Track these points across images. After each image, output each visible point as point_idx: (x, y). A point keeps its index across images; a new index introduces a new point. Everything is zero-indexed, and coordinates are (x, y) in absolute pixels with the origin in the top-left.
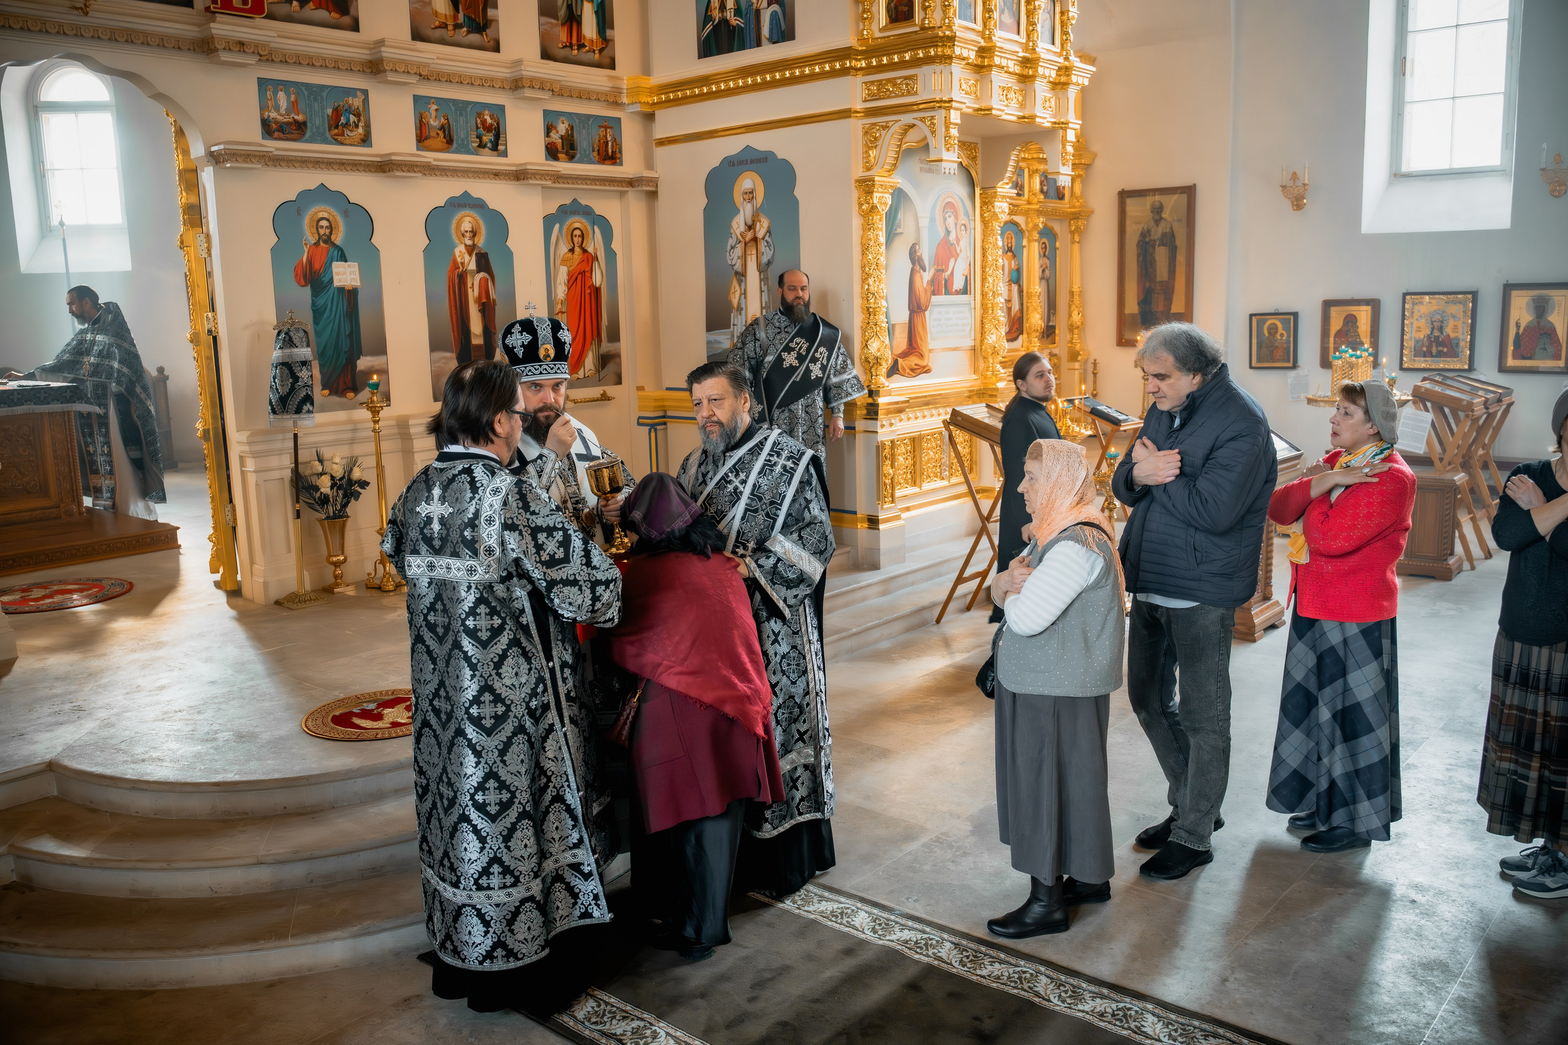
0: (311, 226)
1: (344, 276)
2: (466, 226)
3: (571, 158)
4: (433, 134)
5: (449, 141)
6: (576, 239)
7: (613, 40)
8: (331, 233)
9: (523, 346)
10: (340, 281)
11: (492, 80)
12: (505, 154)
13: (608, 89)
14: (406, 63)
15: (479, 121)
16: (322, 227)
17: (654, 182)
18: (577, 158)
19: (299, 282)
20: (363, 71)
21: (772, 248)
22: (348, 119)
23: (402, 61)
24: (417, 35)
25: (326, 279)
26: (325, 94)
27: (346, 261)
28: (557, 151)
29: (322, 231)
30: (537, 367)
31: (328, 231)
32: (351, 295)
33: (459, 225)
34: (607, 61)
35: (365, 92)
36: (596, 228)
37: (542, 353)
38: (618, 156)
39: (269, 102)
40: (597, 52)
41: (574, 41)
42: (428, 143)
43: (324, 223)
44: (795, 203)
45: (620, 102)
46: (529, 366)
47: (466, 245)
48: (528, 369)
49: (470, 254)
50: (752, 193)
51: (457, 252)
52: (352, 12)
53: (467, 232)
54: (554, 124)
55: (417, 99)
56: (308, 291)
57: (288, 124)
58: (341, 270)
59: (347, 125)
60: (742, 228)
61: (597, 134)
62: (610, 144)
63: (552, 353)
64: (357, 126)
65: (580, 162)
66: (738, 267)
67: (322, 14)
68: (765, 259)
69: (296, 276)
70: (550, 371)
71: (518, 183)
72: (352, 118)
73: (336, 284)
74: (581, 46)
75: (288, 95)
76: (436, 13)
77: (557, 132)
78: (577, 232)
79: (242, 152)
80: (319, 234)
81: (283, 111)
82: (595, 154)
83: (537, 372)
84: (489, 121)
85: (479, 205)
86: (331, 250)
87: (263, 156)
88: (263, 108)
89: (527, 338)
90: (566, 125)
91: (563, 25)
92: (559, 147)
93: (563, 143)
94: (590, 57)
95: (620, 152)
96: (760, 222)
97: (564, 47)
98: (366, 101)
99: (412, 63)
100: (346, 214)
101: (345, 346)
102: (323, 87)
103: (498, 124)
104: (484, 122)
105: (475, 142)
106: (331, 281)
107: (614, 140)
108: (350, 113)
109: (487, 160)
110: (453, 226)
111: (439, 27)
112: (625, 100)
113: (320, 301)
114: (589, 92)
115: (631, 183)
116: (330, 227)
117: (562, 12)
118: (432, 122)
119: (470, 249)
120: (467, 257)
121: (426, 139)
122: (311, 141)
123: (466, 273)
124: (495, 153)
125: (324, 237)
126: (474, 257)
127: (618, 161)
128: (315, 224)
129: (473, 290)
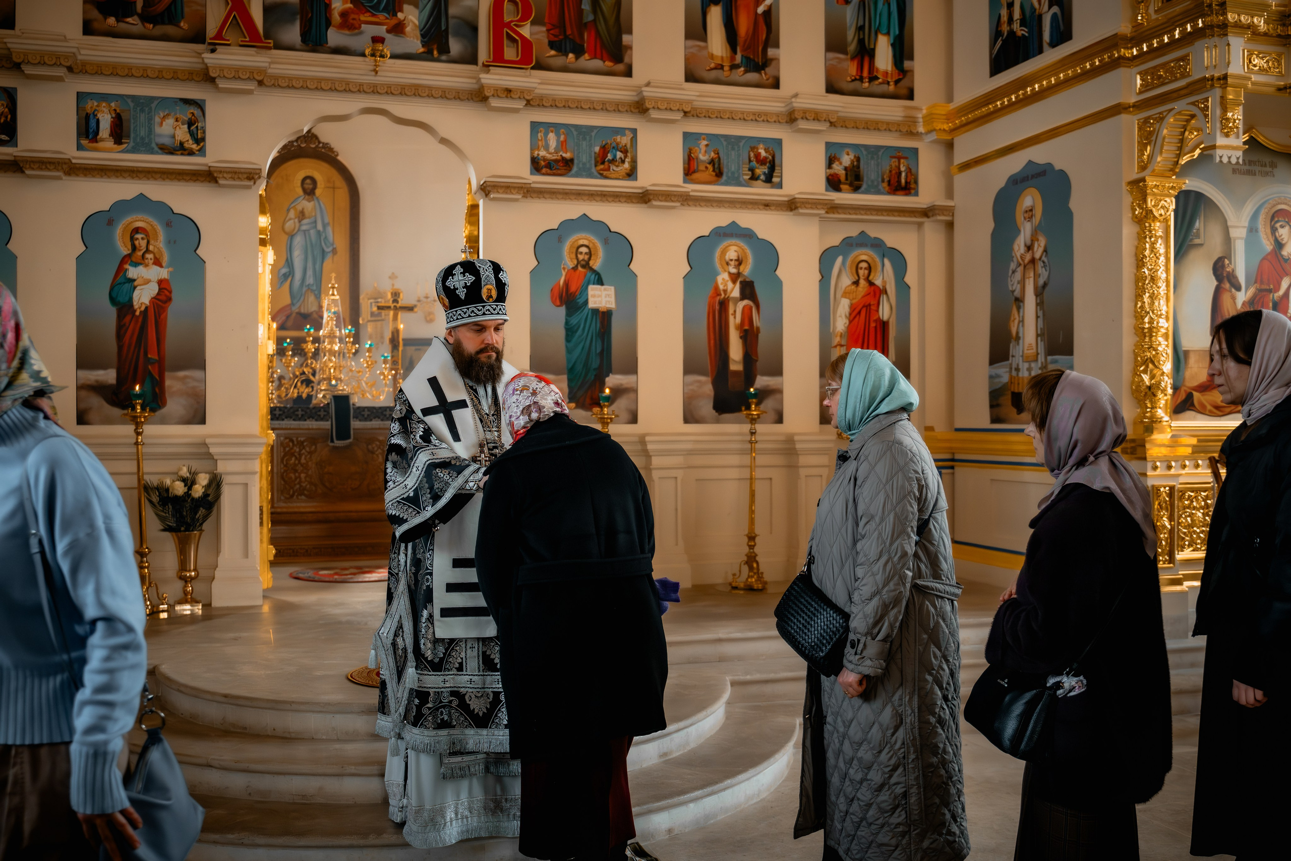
0: (570, 253)
1: (600, 299)
2: (732, 254)
3: (856, 189)
4: (702, 167)
5: (718, 172)
6: (861, 272)
7: (912, 71)
8: (590, 259)
9: (465, 287)
10: (595, 303)
11: (766, 114)
13: (900, 119)
14: (668, 101)
15: (752, 155)
16: (581, 253)
17: (950, 211)
18: (863, 189)
19: (554, 302)
20: (631, 111)
21: (1048, 269)
22: (615, 156)
23: (663, 100)
24: (691, 77)
25: (581, 301)
26: (593, 134)
27: (602, 284)
28: (840, 182)
29: (581, 257)
30: (480, 308)
31: (586, 257)
32: (605, 317)
33: (724, 252)
34: (904, 92)
35: (634, 131)
36: (886, 261)
37: (484, 294)
38: (913, 186)
39: (540, 143)
40: (892, 83)
41: (865, 74)
42: (695, 176)
43: (584, 250)
44: (1069, 215)
45: (915, 131)
46: (472, 307)
48: (470, 310)
49: (734, 282)
50: (1031, 210)
51: (720, 279)
52: (626, 60)
53: (731, 260)
54: (837, 156)
55: (686, 135)
56: (563, 310)
57: (556, 161)
58: (597, 293)
59: (613, 161)
60: (1022, 249)
61: (887, 164)
62: (903, 175)
63: (494, 294)
64: (623, 162)
65: (867, 192)
66: (1017, 293)
67: (597, 63)
68: (1041, 282)
69: (552, 297)
70: (493, 311)
71: (791, 213)
72: (619, 155)
73: (591, 305)
74: (873, 78)
75: (558, 135)
76: (712, 56)
77: (841, 163)
78: (864, 265)
79: (502, 184)
80: (577, 259)
81: (552, 150)
82: (885, 185)
83: (480, 313)
84: (763, 153)
85: (748, 235)
86: (589, 274)
87: (521, 188)
88: (534, 147)
89: (470, 279)
90: (852, 156)
91: (852, 59)
92: (843, 178)
93: (846, 175)
94: (884, 88)
95: (916, 182)
96: (1038, 240)
97: (853, 81)
98: (634, 139)
99: (675, 101)
100: (606, 242)
101: (595, 363)
102: (592, 128)
103: (773, 157)
104: (757, 156)
105: (747, 175)
106: (586, 302)
107: (909, 171)
108: (618, 150)
109: (760, 191)
111: (715, 68)
112: (921, 129)
113: (574, 321)
114: (877, 122)
115: (927, 213)
116: (590, 254)
117: (852, 47)
118: (701, 157)
119: (734, 278)
120: (730, 285)
121: (694, 172)
122: (577, 175)
123: (729, 301)
124: (769, 185)
125: (583, 263)
126: (738, 285)
127: (913, 191)
128: (574, 251)
129: (735, 318)
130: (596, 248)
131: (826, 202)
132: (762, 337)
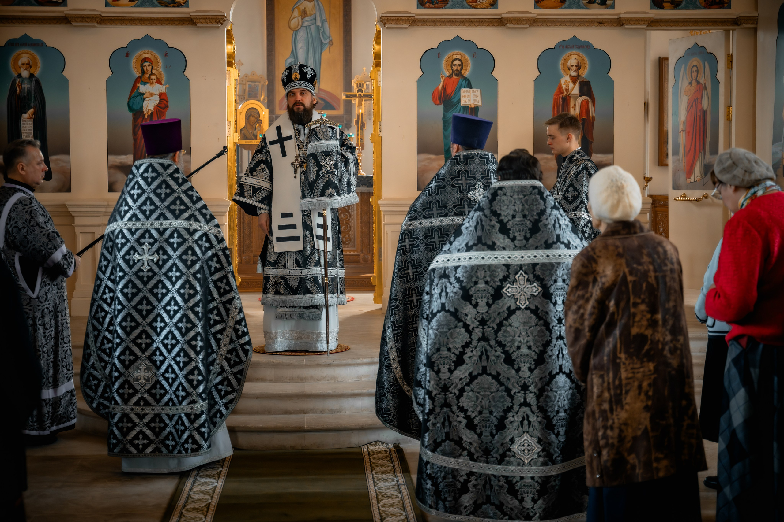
0: (447, 65)
1: (469, 98)
2: (573, 61)
8: (461, 69)
10: (466, 101)
12: (613, 7)
16: (455, 65)
17: (755, 18)
19: (435, 102)
25: (455, 100)
27: (471, 88)
29: (455, 68)
31: (459, 68)
32: (473, 111)
33: (566, 61)
36: (706, 63)
37: (293, 77)
42: (544, 3)
43: (457, 62)
47: (571, 76)
49: (574, 83)
51: (563, 81)
53: (572, 66)
56: (441, 108)
58: (467, 94)
63: (298, 77)
65: (686, 8)
69: (433, 98)
70: (297, 85)
71: (621, 28)
73: (463, 103)
78: (695, 69)
79: (393, 18)
80: (452, 70)
82: (702, 1)
83: (292, 86)
85: (586, 46)
86: (461, 80)
87: (408, 20)
100: (474, 56)
106: (459, 101)
109: (597, 12)
110: (561, 62)
115: (736, 22)
116: (462, 65)
119: (574, 80)
120: (571, 85)
122: (452, 7)
123: (570, 97)
124: (603, 6)
125: (456, 72)
126: (577, 85)
127: (726, 5)
128: (450, 63)
129: (575, 110)
130: (466, 61)
131: (646, 19)
132: (597, 125)
